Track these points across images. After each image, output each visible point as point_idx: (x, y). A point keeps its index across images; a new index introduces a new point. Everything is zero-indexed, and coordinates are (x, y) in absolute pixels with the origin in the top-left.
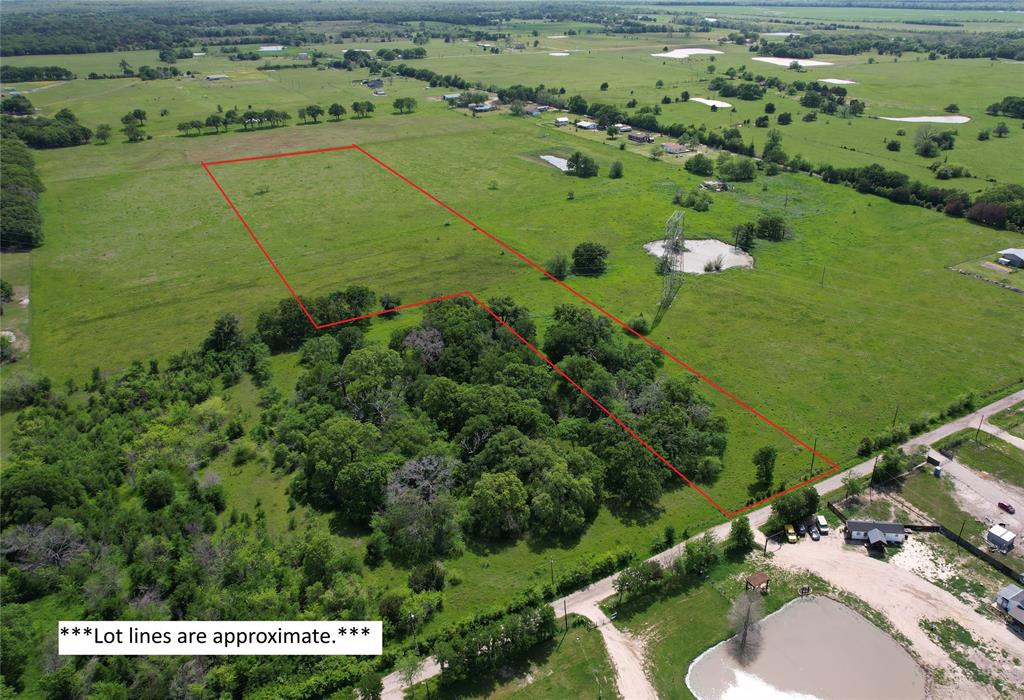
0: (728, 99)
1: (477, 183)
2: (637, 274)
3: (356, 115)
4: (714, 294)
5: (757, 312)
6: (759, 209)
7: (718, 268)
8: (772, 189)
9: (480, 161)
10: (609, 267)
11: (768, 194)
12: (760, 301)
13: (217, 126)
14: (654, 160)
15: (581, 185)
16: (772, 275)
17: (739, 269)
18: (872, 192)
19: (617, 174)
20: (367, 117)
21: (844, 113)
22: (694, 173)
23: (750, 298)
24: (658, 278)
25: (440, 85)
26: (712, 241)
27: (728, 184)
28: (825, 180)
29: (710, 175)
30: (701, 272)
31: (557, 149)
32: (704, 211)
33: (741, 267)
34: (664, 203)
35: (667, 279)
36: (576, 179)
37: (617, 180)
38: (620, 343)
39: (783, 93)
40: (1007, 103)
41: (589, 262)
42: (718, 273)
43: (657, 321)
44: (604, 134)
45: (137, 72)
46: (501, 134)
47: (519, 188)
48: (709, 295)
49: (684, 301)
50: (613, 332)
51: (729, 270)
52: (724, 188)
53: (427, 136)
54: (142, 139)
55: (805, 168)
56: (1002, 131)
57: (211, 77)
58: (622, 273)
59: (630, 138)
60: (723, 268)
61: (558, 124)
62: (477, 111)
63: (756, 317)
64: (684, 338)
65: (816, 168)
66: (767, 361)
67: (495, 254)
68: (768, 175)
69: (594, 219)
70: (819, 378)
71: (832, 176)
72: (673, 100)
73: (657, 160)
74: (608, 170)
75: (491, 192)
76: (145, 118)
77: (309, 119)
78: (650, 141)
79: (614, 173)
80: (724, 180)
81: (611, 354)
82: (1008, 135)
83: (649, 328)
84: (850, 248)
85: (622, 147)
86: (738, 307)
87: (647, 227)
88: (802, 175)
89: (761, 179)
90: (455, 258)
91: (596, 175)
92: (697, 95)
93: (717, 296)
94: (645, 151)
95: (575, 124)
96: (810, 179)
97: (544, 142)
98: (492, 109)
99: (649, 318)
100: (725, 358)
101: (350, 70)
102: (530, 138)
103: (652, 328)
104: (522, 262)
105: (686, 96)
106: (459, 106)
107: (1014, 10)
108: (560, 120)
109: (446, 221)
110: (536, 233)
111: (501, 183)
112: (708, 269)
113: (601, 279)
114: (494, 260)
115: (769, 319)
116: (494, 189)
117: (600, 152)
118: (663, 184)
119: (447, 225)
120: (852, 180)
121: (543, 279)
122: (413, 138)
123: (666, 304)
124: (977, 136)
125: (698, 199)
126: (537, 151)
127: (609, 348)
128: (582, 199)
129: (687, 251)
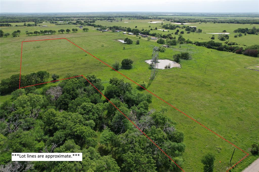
0: (167, 29)
1: (98, 45)
2: (142, 69)
3: (73, 32)
4: (169, 76)
5: (185, 82)
6: (179, 52)
7: (169, 67)
8: (182, 47)
9: (101, 41)
10: (133, 67)
11: (181, 48)
12: (186, 78)
13: (37, 34)
14: (148, 41)
15: (128, 46)
16: (188, 70)
17: (176, 68)
18: (211, 48)
19: (138, 43)
20: (76, 32)
21: (197, 32)
22: (160, 43)
23: (182, 77)
24: (149, 70)
25: (96, 27)
26: (166, 60)
27: (169, 46)
28: (197, 45)
29: (164, 44)
30: (164, 68)
31: (122, 38)
32: (163, 52)
33: (177, 67)
34: (151, 50)
35: (153, 70)
36: (127, 45)
37: (138, 45)
38: (134, 93)
39: (180, 28)
40: (238, 30)
41: (127, 65)
42: (169, 69)
43: (149, 85)
44: (135, 36)
45: (27, 25)
46: (109, 35)
47: (110, 47)
48: (167, 76)
49: (158, 78)
50: (131, 89)
51: (173, 68)
52: (168, 47)
53: (89, 36)
54: (17, 36)
55: (190, 42)
56: (240, 36)
57: (43, 26)
58: (137, 69)
59: (142, 36)
60: (171, 67)
61: (123, 34)
62: (103, 31)
63: (185, 83)
64: (159, 91)
65: (194, 42)
66: (193, 101)
67: (98, 63)
68: (180, 44)
69: (130, 54)
70: (216, 109)
71: (199, 44)
72: (153, 29)
73: (149, 41)
74: (135, 43)
75: (102, 47)
76: (20, 32)
77: (61, 32)
78: (147, 37)
79: (137, 43)
80: (168, 45)
81: (130, 98)
82: (242, 36)
83: (146, 87)
84: (210, 62)
85: (140, 38)
86: (178, 80)
87: (146, 56)
88: (190, 44)
89: (178, 45)
90: (85, 64)
91: (132, 44)
92: (159, 29)
93: (170, 76)
94: (146, 39)
95: (128, 34)
96: (192, 45)
97: (119, 37)
98: (107, 31)
99: (146, 84)
100: (176, 99)
101: (76, 25)
102: (116, 36)
103: (148, 87)
104: (105, 65)
105: (156, 29)
106: (99, 31)
107: (228, 16)
108: (124, 33)
109: (86, 54)
110: (112, 57)
111: (105, 45)
112: (166, 68)
113: (130, 71)
114: (97, 65)
115: (190, 84)
116: (103, 47)
117: (134, 39)
118: (151, 46)
119: (86, 55)
120: (205, 45)
121: (111, 70)
122: (85, 36)
123: (152, 79)
124: (234, 36)
125: (161, 49)
126: (117, 39)
127: (129, 95)
128: (127, 49)
129: (159, 62)
